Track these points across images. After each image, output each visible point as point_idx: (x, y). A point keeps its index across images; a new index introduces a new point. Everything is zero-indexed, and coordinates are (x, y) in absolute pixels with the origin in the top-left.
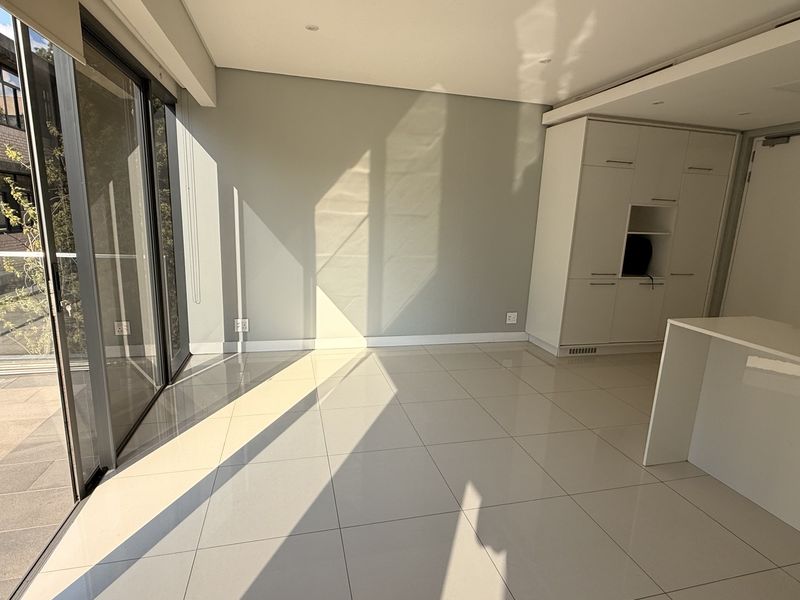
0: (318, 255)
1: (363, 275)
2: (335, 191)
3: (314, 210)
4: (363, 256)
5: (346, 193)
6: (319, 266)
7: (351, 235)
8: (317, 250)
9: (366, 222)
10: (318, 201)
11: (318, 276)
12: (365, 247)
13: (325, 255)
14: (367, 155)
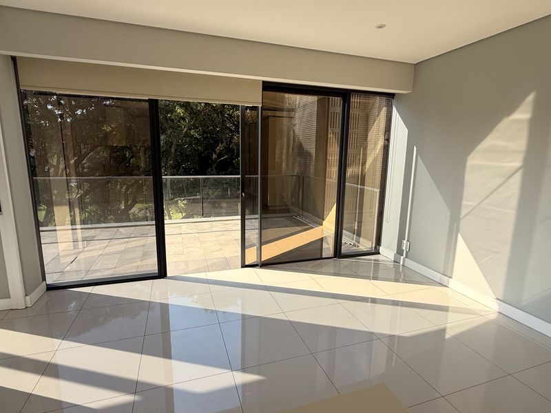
0: (464, 203)
1: (507, 231)
2: (490, 141)
3: (466, 161)
4: (510, 211)
5: (500, 143)
6: (464, 212)
7: (499, 187)
8: (464, 198)
9: (519, 173)
10: (472, 151)
11: (462, 223)
12: (514, 202)
13: (470, 203)
14: (531, 98)
